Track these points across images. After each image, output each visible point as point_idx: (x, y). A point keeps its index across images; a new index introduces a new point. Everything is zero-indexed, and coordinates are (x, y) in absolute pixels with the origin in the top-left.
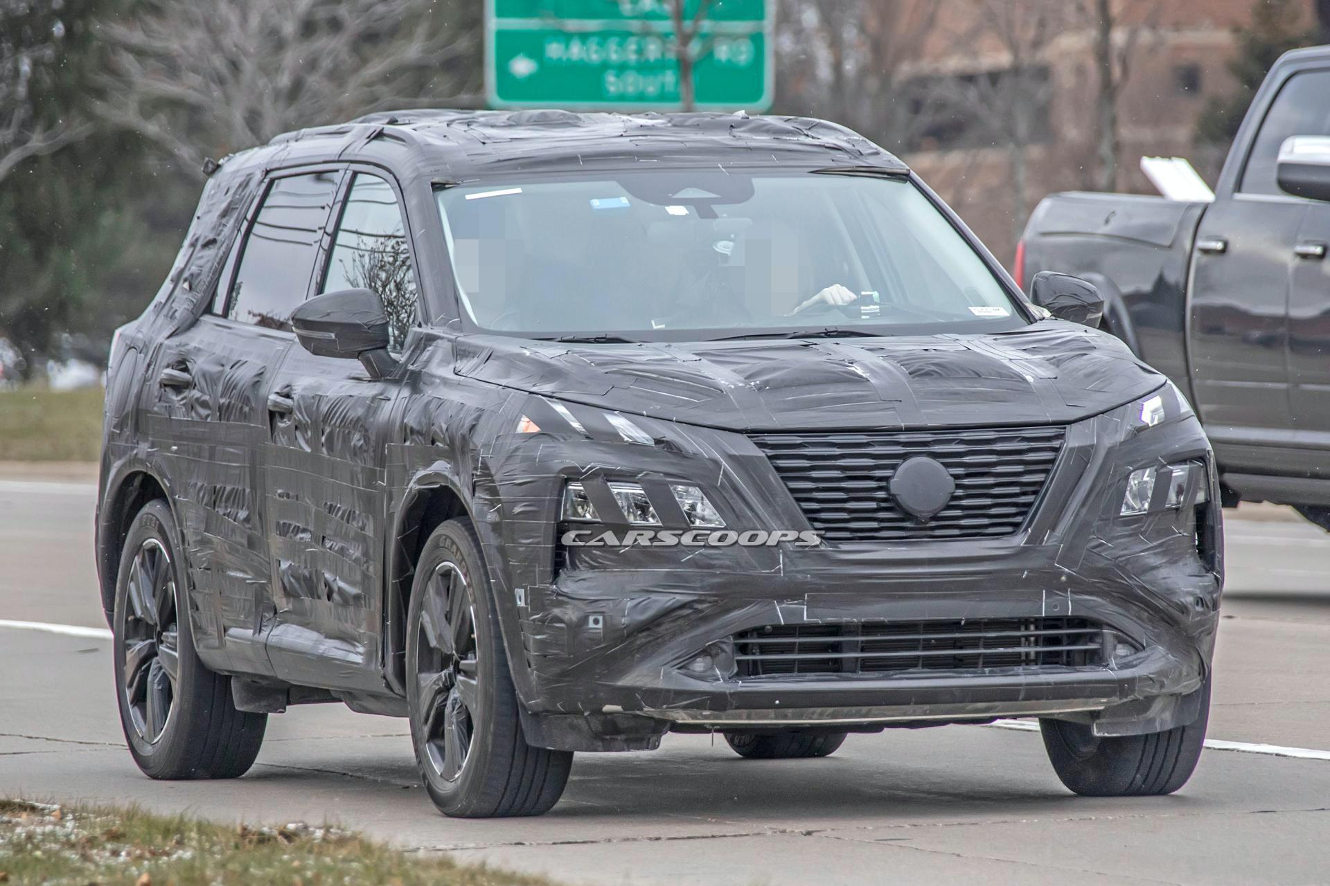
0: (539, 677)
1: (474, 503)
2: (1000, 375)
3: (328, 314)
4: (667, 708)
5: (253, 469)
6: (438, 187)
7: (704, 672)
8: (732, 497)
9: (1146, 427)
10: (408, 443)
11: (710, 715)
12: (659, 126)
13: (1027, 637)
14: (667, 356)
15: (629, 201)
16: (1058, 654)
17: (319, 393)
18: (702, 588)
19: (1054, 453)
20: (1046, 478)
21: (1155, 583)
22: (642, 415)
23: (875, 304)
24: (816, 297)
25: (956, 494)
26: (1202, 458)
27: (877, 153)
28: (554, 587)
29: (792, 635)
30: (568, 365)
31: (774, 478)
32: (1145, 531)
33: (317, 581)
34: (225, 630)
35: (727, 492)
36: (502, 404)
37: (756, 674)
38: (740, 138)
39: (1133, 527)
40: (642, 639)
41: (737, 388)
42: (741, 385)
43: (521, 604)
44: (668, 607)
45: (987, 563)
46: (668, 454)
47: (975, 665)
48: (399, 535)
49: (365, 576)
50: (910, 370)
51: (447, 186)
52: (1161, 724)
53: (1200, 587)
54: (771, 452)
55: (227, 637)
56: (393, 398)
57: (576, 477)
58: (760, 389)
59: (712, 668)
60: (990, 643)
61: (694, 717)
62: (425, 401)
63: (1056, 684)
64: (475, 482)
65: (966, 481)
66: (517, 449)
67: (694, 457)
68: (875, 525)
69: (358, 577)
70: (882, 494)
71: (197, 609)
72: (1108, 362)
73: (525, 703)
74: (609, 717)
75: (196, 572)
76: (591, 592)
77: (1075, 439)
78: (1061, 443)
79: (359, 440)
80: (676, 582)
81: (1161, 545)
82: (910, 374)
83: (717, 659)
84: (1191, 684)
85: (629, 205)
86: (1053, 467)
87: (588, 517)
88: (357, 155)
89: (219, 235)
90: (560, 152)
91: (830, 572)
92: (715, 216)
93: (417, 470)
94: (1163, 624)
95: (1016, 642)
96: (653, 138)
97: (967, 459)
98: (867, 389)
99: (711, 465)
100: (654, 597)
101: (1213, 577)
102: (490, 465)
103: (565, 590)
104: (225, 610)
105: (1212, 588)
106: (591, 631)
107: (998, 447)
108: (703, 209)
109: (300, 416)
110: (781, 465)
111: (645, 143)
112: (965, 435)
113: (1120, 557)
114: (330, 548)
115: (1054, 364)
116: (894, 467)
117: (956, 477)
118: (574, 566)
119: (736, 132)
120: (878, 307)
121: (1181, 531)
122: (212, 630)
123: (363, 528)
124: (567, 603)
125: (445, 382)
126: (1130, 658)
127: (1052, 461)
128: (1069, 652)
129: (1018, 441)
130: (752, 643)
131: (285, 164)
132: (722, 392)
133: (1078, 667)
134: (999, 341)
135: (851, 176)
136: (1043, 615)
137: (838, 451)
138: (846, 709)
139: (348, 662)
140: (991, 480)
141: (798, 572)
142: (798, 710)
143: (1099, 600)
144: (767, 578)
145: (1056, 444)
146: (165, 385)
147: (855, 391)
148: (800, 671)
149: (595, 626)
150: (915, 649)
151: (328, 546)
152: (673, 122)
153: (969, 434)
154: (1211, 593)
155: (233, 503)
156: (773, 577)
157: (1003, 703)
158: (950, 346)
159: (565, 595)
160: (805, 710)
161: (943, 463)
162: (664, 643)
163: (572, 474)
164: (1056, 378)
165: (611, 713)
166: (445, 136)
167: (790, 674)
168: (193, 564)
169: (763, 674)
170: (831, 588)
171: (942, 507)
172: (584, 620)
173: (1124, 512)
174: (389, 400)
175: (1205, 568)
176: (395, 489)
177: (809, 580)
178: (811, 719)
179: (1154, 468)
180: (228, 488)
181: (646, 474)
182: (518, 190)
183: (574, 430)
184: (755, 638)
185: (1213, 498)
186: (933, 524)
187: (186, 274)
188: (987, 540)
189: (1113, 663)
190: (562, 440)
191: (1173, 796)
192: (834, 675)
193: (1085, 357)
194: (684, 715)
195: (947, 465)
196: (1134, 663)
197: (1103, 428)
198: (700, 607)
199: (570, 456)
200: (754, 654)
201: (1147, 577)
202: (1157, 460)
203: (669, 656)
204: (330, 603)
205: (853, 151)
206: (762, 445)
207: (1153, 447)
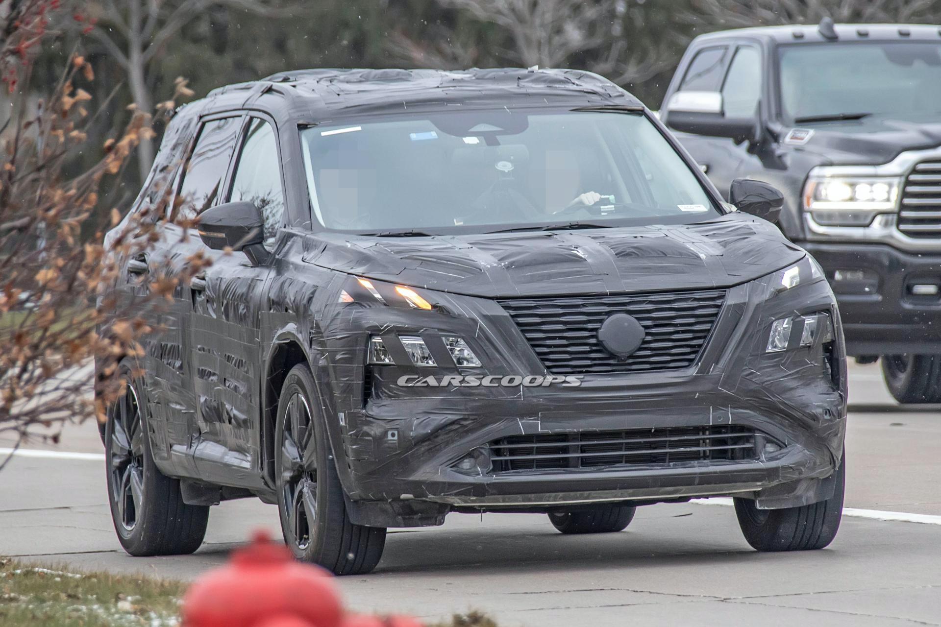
0: (356, 475)
1: (310, 353)
2: (681, 254)
3: (220, 220)
4: (444, 495)
5: (183, 331)
6: (302, 127)
7: (470, 469)
8: (486, 345)
9: (785, 289)
10: (272, 311)
11: (476, 499)
12: (466, 79)
13: (704, 440)
14: (450, 245)
15: (437, 133)
16: (725, 451)
17: (221, 276)
18: (466, 410)
19: (717, 309)
20: (711, 327)
21: (793, 400)
22: (424, 288)
23: (612, 204)
24: (577, 200)
25: (646, 339)
26: (828, 310)
27: (622, 96)
28: (364, 411)
29: (532, 442)
30: (376, 253)
31: (515, 331)
32: (785, 363)
33: (222, 409)
34: (171, 447)
35: (482, 341)
36: (329, 282)
37: (506, 470)
38: (523, 87)
39: (775, 360)
40: (424, 448)
41: (492, 267)
42: (495, 265)
43: (342, 423)
44: (442, 424)
45: (669, 388)
46: (441, 315)
47: (663, 461)
48: (268, 376)
49: (249, 407)
50: (617, 252)
51: (309, 126)
52: (807, 500)
53: (828, 402)
54: (513, 313)
55: (172, 452)
56: (264, 279)
57: (378, 333)
58: (508, 267)
59: (475, 467)
60: (673, 445)
61: (466, 502)
62: (282, 281)
63: (721, 472)
64: (312, 338)
65: (654, 330)
66: (338, 314)
67: (459, 317)
68: (588, 362)
69: (245, 407)
70: (593, 341)
71: (154, 432)
72: (762, 243)
73: (348, 493)
74: (406, 502)
75: (152, 405)
76: (388, 414)
77: (732, 299)
78: (722, 302)
79: (243, 309)
80: (447, 406)
81: (797, 372)
82: (616, 254)
83: (478, 460)
84: (825, 471)
85: (437, 137)
86: (716, 319)
87: (387, 361)
88: (253, 105)
89: (170, 163)
90: (391, 100)
91: (558, 396)
92: (498, 144)
93: (278, 330)
94: (799, 428)
95: (696, 443)
96: (460, 88)
97: (654, 315)
98: (584, 266)
99: (471, 323)
100: (432, 417)
101: (838, 395)
102: (321, 325)
103: (371, 413)
104: (171, 432)
105: (837, 403)
106: (390, 442)
107: (676, 305)
108: (490, 139)
109: (209, 292)
110: (520, 322)
111: (453, 92)
112: (653, 298)
113: (766, 381)
114: (229, 387)
115: (722, 245)
116: (601, 321)
117: (646, 327)
118: (378, 397)
119: (522, 83)
120: (613, 206)
121: (813, 362)
122: (163, 447)
123: (247, 372)
124: (372, 422)
125: (297, 267)
126: (777, 453)
127: (716, 315)
128: (733, 450)
129: (691, 301)
130: (504, 448)
131: (212, 111)
132: (481, 270)
133: (737, 461)
134: (690, 230)
135: (601, 112)
136: (711, 424)
137: (561, 311)
138: (572, 494)
139: (241, 467)
140: (671, 329)
141: (533, 397)
142: (538, 494)
143: (752, 413)
144: (512, 402)
145: (718, 302)
146: (132, 272)
147: (575, 268)
148: (537, 467)
149: (392, 438)
150: (620, 450)
151: (227, 385)
152: (476, 76)
153: (658, 297)
154: (837, 406)
155: (172, 356)
156: (516, 401)
157: (686, 487)
158: (653, 234)
159: (371, 416)
160: (544, 494)
161: (636, 318)
162: (440, 450)
163: (375, 331)
164: (722, 255)
165: (407, 500)
166: (313, 90)
167: (531, 470)
168: (150, 399)
169: (512, 469)
170: (557, 408)
171: (637, 348)
172: (385, 433)
173: (770, 349)
174: (262, 280)
175: (832, 388)
176: (265, 344)
177: (541, 402)
178: (548, 501)
179: (791, 318)
180: (169, 346)
181: (426, 330)
182: (359, 128)
183: (375, 300)
184: (505, 445)
185: (837, 339)
186: (631, 361)
187: (149, 192)
188: (669, 371)
189: (763, 457)
190: (368, 307)
191: (824, 550)
192: (561, 470)
193: (746, 240)
194: (458, 501)
195: (639, 319)
196: (779, 457)
197: (752, 291)
198: (465, 423)
199: (372, 318)
200: (505, 456)
201: (787, 395)
202: (793, 312)
203: (444, 459)
204: (230, 426)
205: (604, 94)
206: (506, 308)
207: (790, 303)
